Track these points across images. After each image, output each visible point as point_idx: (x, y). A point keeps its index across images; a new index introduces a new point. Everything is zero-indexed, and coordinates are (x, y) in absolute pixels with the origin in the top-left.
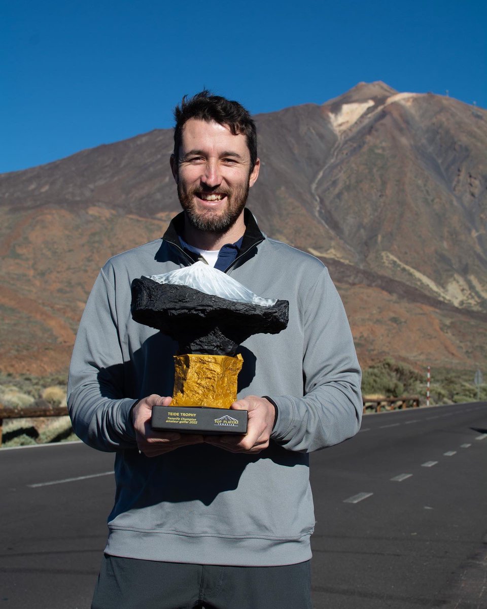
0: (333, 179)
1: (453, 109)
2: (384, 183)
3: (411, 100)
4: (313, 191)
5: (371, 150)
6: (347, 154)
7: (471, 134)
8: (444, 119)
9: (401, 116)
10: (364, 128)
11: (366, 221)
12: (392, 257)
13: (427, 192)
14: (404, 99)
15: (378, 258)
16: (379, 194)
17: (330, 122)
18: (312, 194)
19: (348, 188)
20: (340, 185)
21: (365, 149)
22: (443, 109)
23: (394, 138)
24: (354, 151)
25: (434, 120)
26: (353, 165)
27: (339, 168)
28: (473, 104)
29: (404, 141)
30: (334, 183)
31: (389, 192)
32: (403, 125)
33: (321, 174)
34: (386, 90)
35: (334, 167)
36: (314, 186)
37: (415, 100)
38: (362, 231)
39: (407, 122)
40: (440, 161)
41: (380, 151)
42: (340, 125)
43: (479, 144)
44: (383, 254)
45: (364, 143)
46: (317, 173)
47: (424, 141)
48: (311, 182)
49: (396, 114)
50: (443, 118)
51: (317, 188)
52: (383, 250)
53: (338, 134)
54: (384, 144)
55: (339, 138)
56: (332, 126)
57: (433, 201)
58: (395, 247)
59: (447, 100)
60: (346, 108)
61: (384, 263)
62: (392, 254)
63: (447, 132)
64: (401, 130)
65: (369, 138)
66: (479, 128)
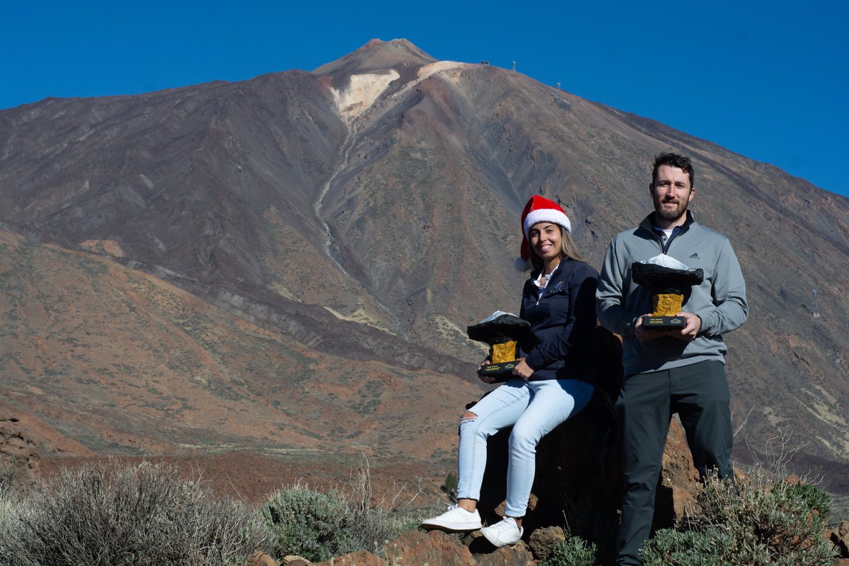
0: (347, 197)
1: (525, 92)
2: (429, 208)
3: (459, 74)
4: (318, 215)
5: (405, 153)
6: (365, 157)
7: (557, 135)
8: (513, 108)
9: (446, 99)
10: (388, 115)
11: (405, 266)
12: (451, 325)
13: (495, 223)
14: (447, 71)
15: (431, 325)
16: (423, 224)
17: (333, 103)
18: (316, 219)
19: (373, 212)
20: (360, 208)
21: (395, 150)
22: (509, 92)
23: (438, 134)
24: (378, 154)
25: (498, 109)
26: (378, 176)
27: (356, 178)
28: (556, 87)
29: (454, 140)
30: (351, 203)
31: (437, 221)
32: (451, 115)
33: (327, 187)
34: (414, 54)
35: (346, 177)
36: (318, 207)
37: (465, 74)
38: (400, 281)
39: (456, 110)
40: (510, 175)
41: (418, 156)
42: (350, 109)
43: (569, 151)
44: (437, 320)
45: (392, 141)
46: (319, 186)
47: (483, 142)
48: (314, 198)
49: (438, 97)
50: (510, 105)
51: (323, 209)
52: (438, 314)
53: (348, 123)
54: (423, 144)
55: (350, 129)
56: (337, 109)
57: (504, 238)
58: (455, 309)
59: (515, 78)
60: (356, 80)
61: (441, 333)
62: (451, 320)
63: (519, 129)
64: (448, 122)
65: (399, 134)
66: (566, 124)
